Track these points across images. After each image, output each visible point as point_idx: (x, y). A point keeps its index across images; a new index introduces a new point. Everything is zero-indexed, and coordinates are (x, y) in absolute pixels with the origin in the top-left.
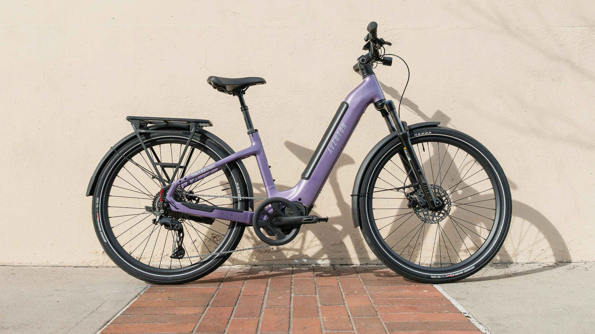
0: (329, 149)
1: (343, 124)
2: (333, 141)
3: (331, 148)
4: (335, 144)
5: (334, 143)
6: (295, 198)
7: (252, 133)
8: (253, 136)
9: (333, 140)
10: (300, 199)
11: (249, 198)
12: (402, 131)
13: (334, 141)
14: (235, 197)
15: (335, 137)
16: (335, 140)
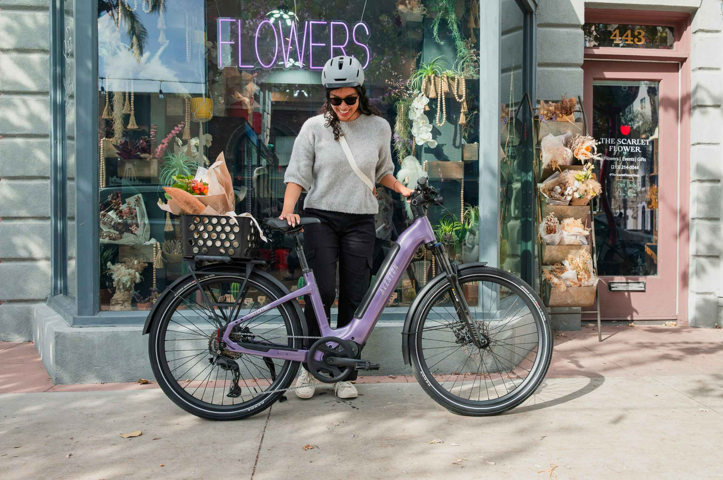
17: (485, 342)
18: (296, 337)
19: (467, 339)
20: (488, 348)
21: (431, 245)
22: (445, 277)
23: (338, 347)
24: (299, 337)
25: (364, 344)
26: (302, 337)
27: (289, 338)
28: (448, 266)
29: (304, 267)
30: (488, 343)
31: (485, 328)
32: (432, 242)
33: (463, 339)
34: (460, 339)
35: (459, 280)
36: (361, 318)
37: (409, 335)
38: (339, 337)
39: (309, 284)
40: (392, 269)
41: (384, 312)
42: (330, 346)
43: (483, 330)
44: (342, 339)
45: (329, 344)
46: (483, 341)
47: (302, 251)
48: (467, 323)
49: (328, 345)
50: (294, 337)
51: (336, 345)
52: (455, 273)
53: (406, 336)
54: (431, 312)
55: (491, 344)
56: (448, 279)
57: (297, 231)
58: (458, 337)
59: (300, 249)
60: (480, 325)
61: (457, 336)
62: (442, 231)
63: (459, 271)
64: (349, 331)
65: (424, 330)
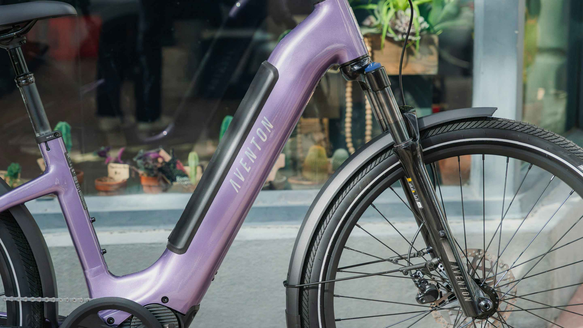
0: (231, 181)
1: (265, 121)
2: (241, 162)
3: (237, 180)
4: (246, 168)
5: (244, 166)
6: (155, 296)
7: (46, 142)
8: (48, 149)
9: (242, 159)
10: (165, 299)
11: (47, 299)
12: (403, 139)
13: (244, 162)
14: (12, 299)
15: (246, 152)
16: (246, 160)
17: (486, 305)
18: (26, 299)
19: (444, 292)
20: (496, 315)
21: (356, 68)
22: (389, 147)
23: (130, 319)
24: (33, 299)
25: (193, 311)
26: (39, 299)
27: (8, 302)
28: (396, 123)
29: (38, 126)
30: (496, 306)
31: (488, 266)
32: (357, 61)
33: (434, 294)
34: (427, 294)
35: (424, 154)
36: (183, 251)
37: (301, 290)
38: (130, 297)
39: (52, 169)
40: (259, 129)
41: (257, 203)
42: (111, 320)
43: (485, 270)
44: (137, 301)
45: (106, 315)
46: (483, 303)
47: (34, 85)
48: (444, 260)
49: (106, 317)
50: (19, 299)
51: (124, 316)
52: (415, 139)
53: (295, 292)
54: (356, 232)
55: (502, 306)
56: (396, 152)
57: (18, 36)
58: (422, 290)
59: (28, 83)
60: (476, 258)
61: (421, 284)
62: (389, 9)
63: (424, 132)
64: (157, 280)
65: (339, 275)
